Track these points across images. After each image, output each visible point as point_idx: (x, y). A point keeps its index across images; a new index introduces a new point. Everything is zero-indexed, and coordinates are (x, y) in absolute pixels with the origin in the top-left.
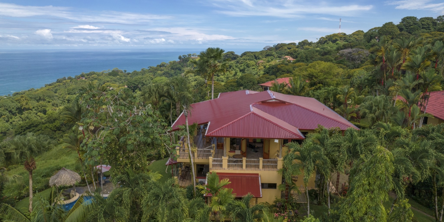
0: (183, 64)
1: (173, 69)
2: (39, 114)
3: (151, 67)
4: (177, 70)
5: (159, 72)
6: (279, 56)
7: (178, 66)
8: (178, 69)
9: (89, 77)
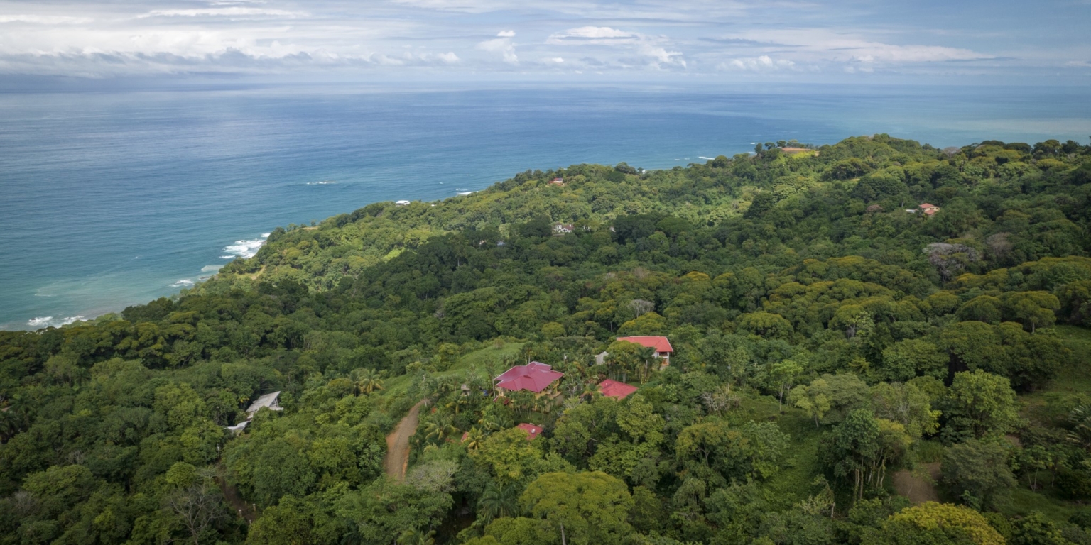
0: (761, 164)
1: (738, 175)
2: (475, 270)
3: (693, 165)
4: (745, 178)
5: (707, 179)
6: (966, 177)
7: (748, 169)
8: (748, 176)
9: (570, 178)
